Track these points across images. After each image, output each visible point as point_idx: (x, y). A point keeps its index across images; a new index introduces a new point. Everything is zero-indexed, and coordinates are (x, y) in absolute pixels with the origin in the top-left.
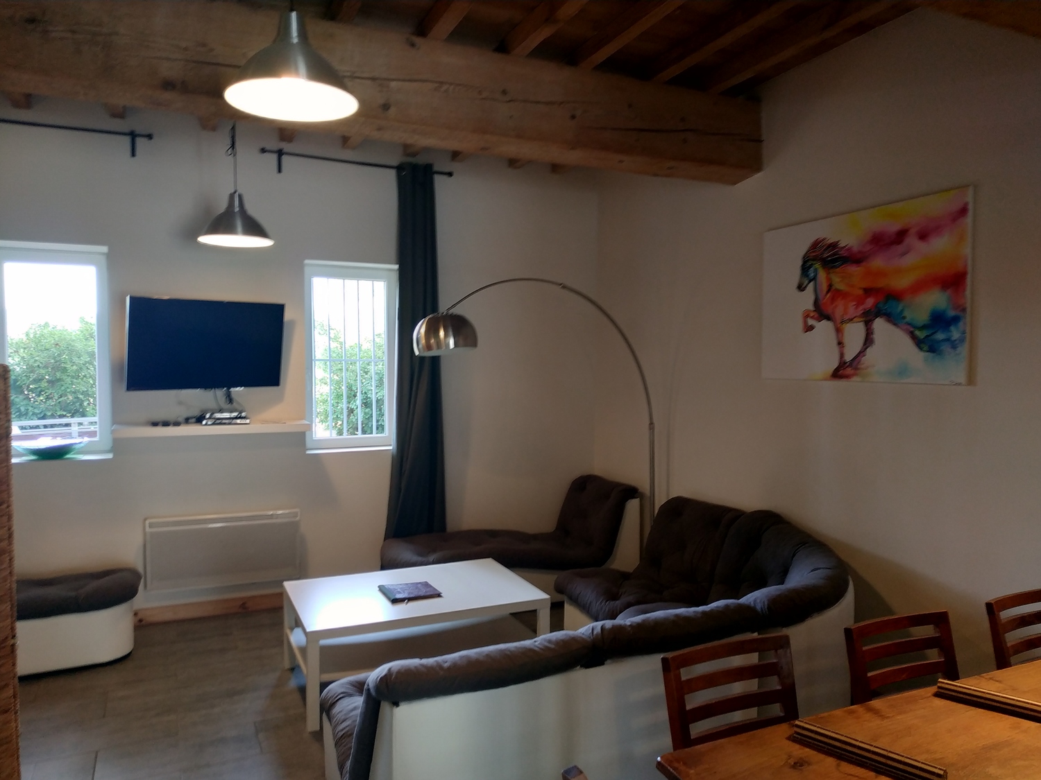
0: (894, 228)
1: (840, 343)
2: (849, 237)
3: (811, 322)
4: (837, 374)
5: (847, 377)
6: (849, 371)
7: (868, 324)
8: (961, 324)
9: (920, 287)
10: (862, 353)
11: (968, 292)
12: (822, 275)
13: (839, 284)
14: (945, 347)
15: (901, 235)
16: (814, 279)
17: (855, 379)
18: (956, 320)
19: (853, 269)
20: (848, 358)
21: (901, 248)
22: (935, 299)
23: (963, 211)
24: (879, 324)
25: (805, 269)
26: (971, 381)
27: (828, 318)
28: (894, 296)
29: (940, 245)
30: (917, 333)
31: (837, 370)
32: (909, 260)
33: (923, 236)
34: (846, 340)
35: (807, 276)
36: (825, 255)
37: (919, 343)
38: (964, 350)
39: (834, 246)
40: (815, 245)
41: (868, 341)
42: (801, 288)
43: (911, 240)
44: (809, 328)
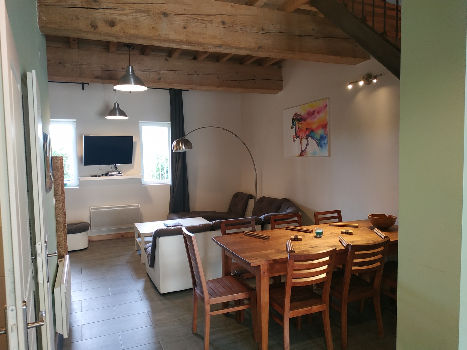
0: (312, 110)
1: (301, 145)
2: (303, 113)
3: (295, 139)
4: (301, 155)
5: (303, 155)
6: (303, 154)
7: (307, 139)
8: (327, 139)
9: (318, 128)
10: (306, 148)
11: (328, 130)
12: (297, 124)
13: (301, 127)
14: (323, 146)
15: (314, 112)
16: (295, 125)
17: (305, 156)
18: (326, 137)
19: (303, 122)
20: (303, 150)
21: (314, 116)
22: (320, 132)
23: (326, 106)
24: (310, 139)
25: (293, 122)
26: (329, 155)
27: (299, 138)
28: (312, 131)
29: (322, 115)
30: (318, 141)
31: (301, 153)
32: (315, 120)
33: (318, 113)
34: (302, 145)
35: (294, 124)
36: (297, 118)
37: (318, 144)
38: (327, 146)
39: (299, 115)
40: (295, 115)
41: (307, 144)
42: (292, 128)
43: (316, 114)
44: (294, 141)
